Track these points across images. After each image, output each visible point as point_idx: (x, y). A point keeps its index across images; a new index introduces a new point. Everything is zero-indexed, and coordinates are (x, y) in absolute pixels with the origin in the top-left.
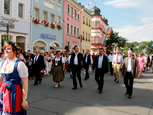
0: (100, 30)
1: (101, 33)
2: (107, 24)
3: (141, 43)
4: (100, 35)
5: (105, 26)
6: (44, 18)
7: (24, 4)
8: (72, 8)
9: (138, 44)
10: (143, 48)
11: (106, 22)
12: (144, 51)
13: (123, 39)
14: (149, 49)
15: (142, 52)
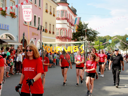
0: (67, 21)
1: (69, 25)
2: (75, 15)
3: (114, 37)
9: (110, 38)
10: (117, 42)
11: (74, 11)
12: (118, 46)
13: (93, 32)
14: (123, 44)
15: (115, 47)
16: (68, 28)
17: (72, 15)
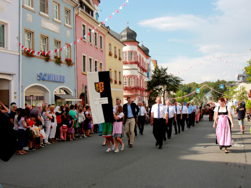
0: (137, 65)
1: (139, 70)
2: (148, 56)
3: (202, 84)
4: (137, 73)
5: (145, 59)
6: (42, 47)
8: (90, 30)
9: (197, 86)
10: (206, 91)
11: (146, 52)
12: (208, 96)
13: (174, 79)
14: (216, 93)
15: (205, 98)
16: (139, 75)
17: (143, 57)
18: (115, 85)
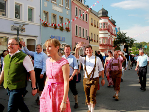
0: (108, 31)
1: (109, 35)
2: (115, 25)
4: (108, 36)
5: (113, 28)
6: (53, 21)
7: (34, 8)
8: (80, 10)
9: (146, 44)
11: (113, 23)
13: (130, 39)
16: (109, 37)
17: (112, 26)
18: (94, 43)
